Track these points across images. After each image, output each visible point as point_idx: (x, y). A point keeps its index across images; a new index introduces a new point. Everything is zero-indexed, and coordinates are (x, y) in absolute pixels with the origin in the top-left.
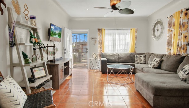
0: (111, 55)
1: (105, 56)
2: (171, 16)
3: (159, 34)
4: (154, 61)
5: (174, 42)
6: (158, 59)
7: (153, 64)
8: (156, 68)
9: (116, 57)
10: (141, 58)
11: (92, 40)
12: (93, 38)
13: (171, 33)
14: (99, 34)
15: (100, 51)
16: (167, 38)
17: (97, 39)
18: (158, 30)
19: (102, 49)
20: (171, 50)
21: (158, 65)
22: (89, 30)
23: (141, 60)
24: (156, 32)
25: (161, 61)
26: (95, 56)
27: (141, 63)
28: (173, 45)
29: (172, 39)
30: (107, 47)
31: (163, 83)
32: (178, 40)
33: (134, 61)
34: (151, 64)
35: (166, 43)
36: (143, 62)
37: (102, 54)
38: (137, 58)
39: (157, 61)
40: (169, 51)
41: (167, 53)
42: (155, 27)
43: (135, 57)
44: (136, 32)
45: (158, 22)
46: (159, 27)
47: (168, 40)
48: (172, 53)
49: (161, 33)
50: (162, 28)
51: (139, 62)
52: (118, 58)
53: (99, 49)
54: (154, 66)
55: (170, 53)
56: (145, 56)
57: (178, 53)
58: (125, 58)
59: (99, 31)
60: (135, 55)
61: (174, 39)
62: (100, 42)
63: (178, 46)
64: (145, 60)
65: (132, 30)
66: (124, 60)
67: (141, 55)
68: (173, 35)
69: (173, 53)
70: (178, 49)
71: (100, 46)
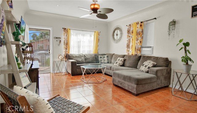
0: (78, 57)
1: (72, 57)
2: (130, 25)
3: (118, 38)
4: (119, 60)
5: (132, 45)
6: (121, 59)
7: (118, 63)
8: (121, 66)
9: (82, 58)
10: (105, 58)
11: (56, 39)
12: (56, 38)
13: (129, 38)
14: (64, 34)
15: (66, 52)
16: (127, 42)
17: (61, 39)
18: (117, 35)
19: (67, 50)
20: (129, 51)
21: (122, 63)
22: (52, 28)
23: (105, 60)
24: (115, 37)
25: (125, 60)
26: (61, 58)
27: (105, 62)
28: (132, 48)
29: (131, 43)
30: (72, 48)
31: (138, 75)
32: (136, 44)
33: (98, 61)
34: (116, 63)
35: (126, 46)
36: (106, 62)
37: (69, 55)
38: (101, 59)
39: (121, 60)
40: (128, 52)
41: (126, 54)
42: (114, 32)
43: (99, 58)
44: (99, 35)
45: (117, 28)
46: (118, 32)
47: (127, 43)
48: (130, 54)
49: (121, 38)
50: (122, 34)
51: (103, 62)
52: (84, 59)
53: (64, 50)
54: (119, 64)
55: (129, 54)
56: (107, 57)
57: (136, 54)
58: (91, 59)
59: (64, 31)
60: (99, 56)
61: (132, 43)
62: (66, 42)
63: (136, 48)
64: (108, 60)
65: (96, 33)
66: (90, 60)
67: (104, 56)
68: (131, 40)
69: (132, 54)
70: (135, 50)
71: (65, 46)
